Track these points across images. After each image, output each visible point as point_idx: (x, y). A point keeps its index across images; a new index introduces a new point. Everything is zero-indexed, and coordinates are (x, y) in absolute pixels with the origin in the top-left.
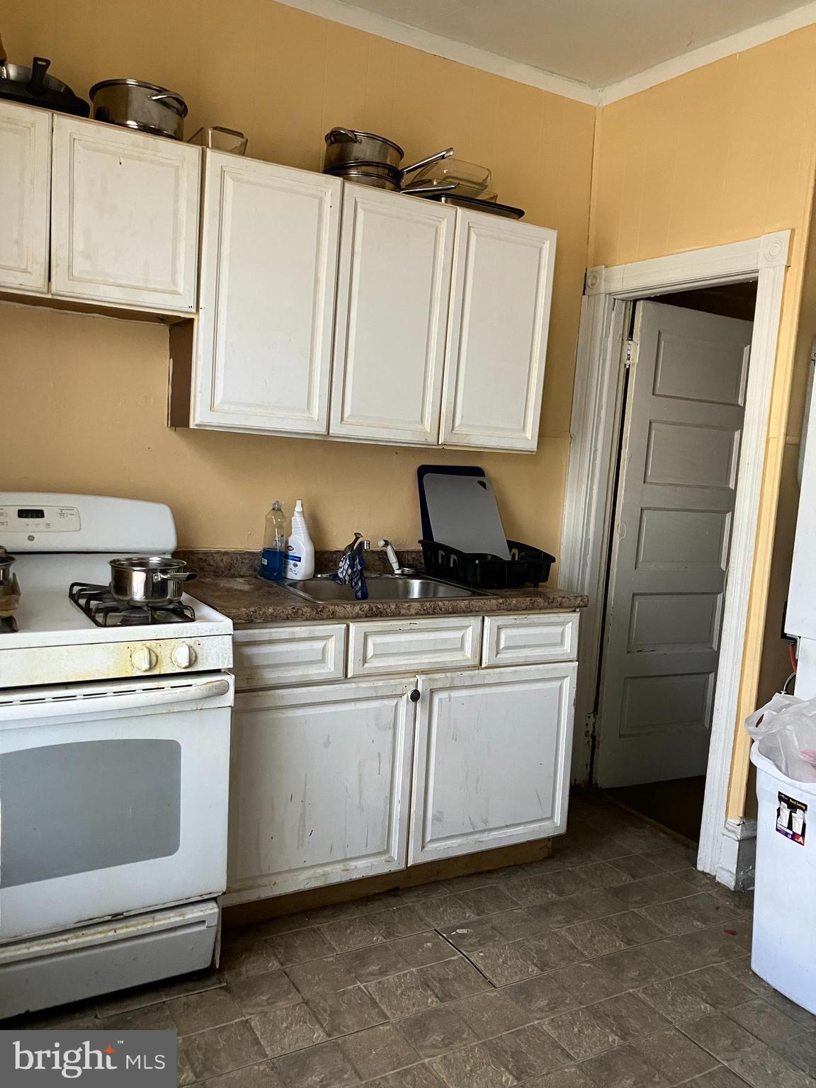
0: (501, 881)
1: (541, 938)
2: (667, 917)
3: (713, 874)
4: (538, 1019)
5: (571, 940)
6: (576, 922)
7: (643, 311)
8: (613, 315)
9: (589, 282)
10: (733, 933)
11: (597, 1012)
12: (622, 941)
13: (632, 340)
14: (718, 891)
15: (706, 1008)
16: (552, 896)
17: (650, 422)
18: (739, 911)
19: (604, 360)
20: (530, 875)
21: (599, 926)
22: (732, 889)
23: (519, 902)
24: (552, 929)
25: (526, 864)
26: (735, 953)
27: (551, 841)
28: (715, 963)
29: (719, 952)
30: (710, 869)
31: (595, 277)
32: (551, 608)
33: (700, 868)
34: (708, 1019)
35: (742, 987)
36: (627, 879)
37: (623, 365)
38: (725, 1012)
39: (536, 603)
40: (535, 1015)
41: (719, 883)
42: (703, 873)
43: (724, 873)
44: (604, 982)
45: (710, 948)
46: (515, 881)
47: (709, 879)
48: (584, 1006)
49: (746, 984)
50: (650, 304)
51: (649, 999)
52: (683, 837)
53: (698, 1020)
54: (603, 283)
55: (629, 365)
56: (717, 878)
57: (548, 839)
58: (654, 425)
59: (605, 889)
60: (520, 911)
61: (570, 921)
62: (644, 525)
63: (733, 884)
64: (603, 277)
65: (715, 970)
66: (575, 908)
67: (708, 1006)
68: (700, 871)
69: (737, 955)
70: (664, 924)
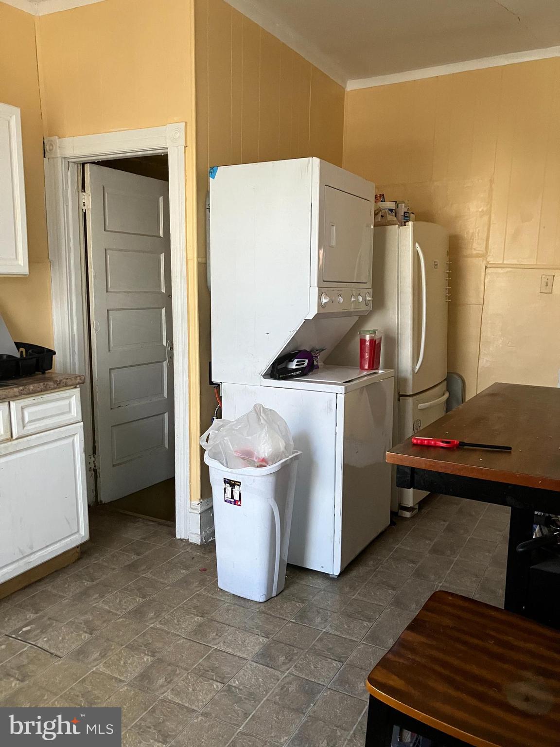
0: (48, 585)
1: (86, 613)
2: (164, 573)
3: (187, 538)
4: (95, 666)
5: (107, 608)
6: (108, 596)
7: (90, 171)
8: (69, 173)
9: (47, 148)
10: (205, 570)
11: (133, 647)
12: (140, 597)
13: (85, 192)
14: (191, 548)
15: (198, 619)
16: (87, 584)
17: (105, 250)
18: (206, 556)
19: (67, 206)
20: (69, 574)
21: (124, 593)
22: (199, 544)
23: (65, 595)
24: (92, 605)
25: (64, 568)
26: (208, 581)
27: (79, 548)
28: (198, 591)
29: (199, 584)
30: (185, 535)
31: (51, 145)
32: (59, 388)
33: (178, 537)
34: (200, 625)
35: (215, 600)
36: (134, 557)
37: (81, 210)
38: (209, 617)
39: (48, 386)
40: (93, 664)
41: (191, 543)
42: (181, 540)
43: (194, 536)
44: (134, 626)
45: (193, 583)
46: (59, 581)
47: (185, 542)
48: (124, 646)
49: (217, 597)
50: (95, 166)
51: (163, 627)
52: (164, 521)
53: (194, 628)
54: (58, 150)
55: (86, 210)
56: (189, 540)
57: (77, 547)
58: (108, 252)
59: (121, 568)
60: (66, 601)
61: (104, 595)
62: (111, 321)
63: (200, 541)
64: (58, 145)
65: (198, 595)
66: (105, 586)
67: (199, 617)
68: (178, 539)
69: (209, 582)
70: (163, 578)
